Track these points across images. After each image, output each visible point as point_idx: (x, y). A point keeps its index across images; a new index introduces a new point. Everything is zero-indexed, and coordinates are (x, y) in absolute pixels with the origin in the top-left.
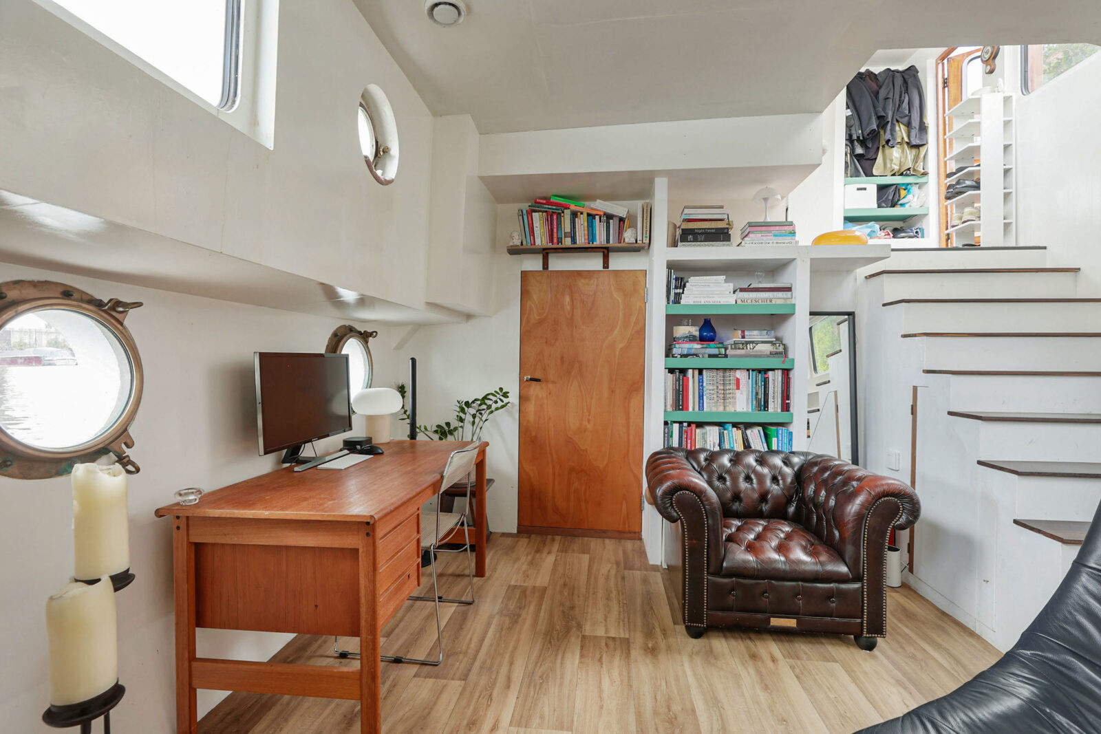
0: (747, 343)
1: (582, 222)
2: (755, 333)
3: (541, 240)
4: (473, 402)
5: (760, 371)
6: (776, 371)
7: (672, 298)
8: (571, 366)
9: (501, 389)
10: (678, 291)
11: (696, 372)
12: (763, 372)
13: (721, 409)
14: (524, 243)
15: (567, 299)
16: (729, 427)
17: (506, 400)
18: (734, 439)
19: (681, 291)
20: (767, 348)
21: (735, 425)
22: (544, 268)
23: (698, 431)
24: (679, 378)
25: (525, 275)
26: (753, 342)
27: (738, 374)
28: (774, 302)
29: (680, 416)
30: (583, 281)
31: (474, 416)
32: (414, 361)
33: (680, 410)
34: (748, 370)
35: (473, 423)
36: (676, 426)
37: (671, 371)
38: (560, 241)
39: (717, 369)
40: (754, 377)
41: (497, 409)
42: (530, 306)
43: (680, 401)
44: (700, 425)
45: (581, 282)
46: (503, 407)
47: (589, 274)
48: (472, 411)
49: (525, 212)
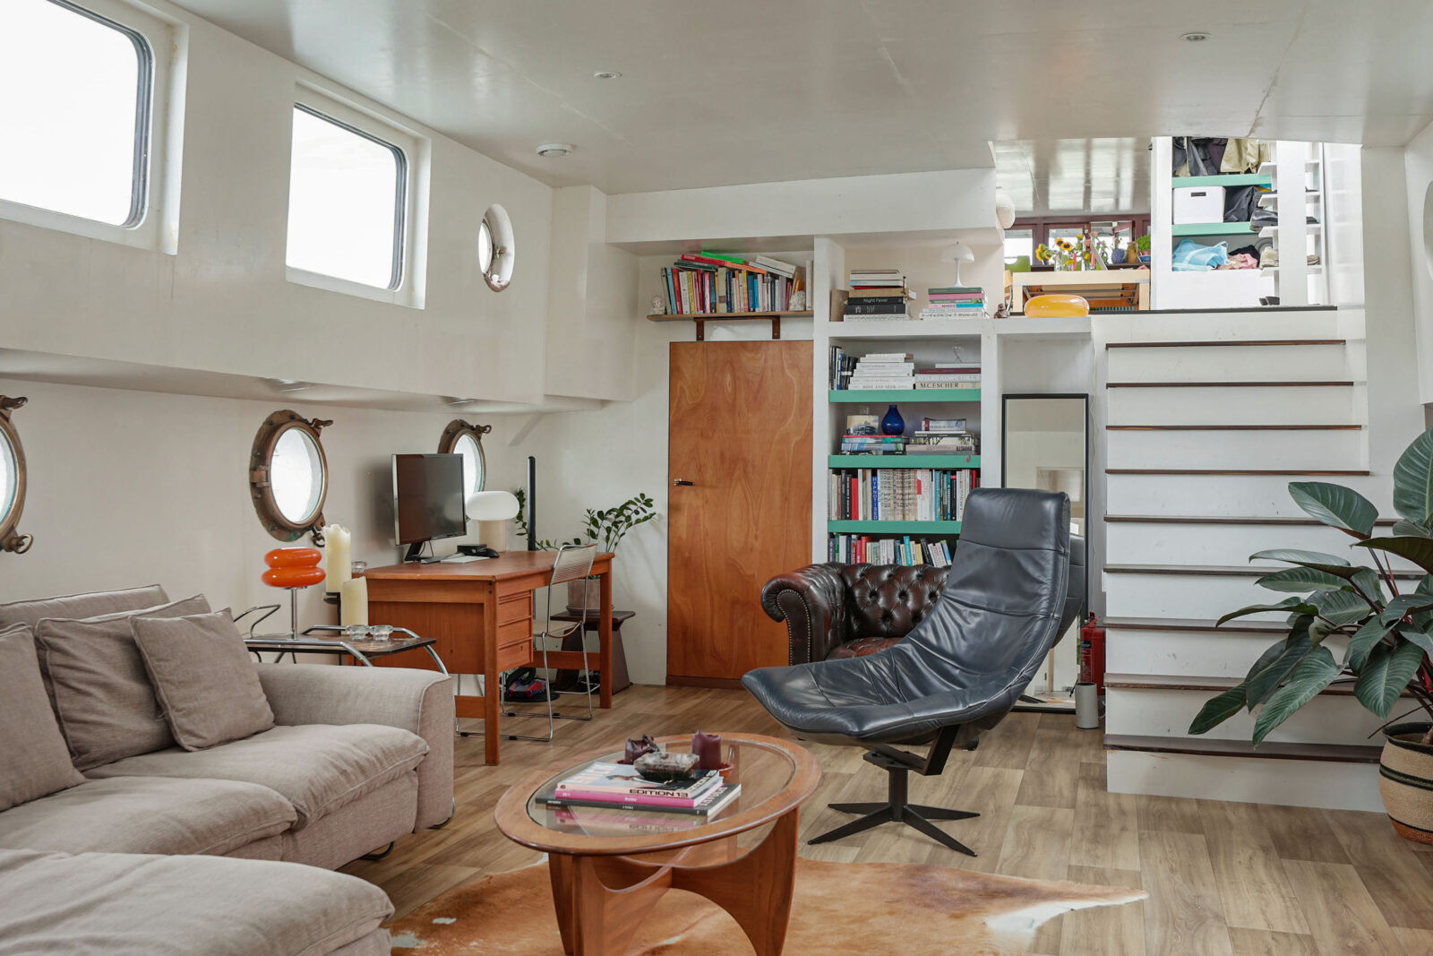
0: (930, 436)
1: (740, 283)
2: (942, 423)
3: (689, 305)
4: (609, 512)
5: (945, 471)
6: (963, 471)
7: (837, 382)
8: (734, 465)
9: (643, 496)
10: (845, 373)
11: (869, 473)
12: (949, 473)
13: (899, 518)
14: (669, 311)
15: (728, 378)
16: (906, 539)
17: (649, 510)
18: (912, 554)
19: (850, 373)
20: (954, 442)
21: (916, 538)
22: (698, 339)
23: (869, 544)
24: (846, 479)
25: (674, 347)
26: (937, 436)
27: (919, 475)
28: (960, 387)
29: (848, 526)
30: (748, 355)
31: (609, 530)
32: (532, 460)
33: (846, 518)
34: (931, 470)
35: (608, 539)
36: (842, 540)
37: (837, 471)
38: (713, 306)
39: (894, 469)
40: (938, 478)
41: (638, 521)
42: (682, 388)
43: (847, 508)
44: (874, 538)
45: (745, 357)
46: (646, 519)
47: (756, 346)
48: (607, 524)
49: (669, 271)
